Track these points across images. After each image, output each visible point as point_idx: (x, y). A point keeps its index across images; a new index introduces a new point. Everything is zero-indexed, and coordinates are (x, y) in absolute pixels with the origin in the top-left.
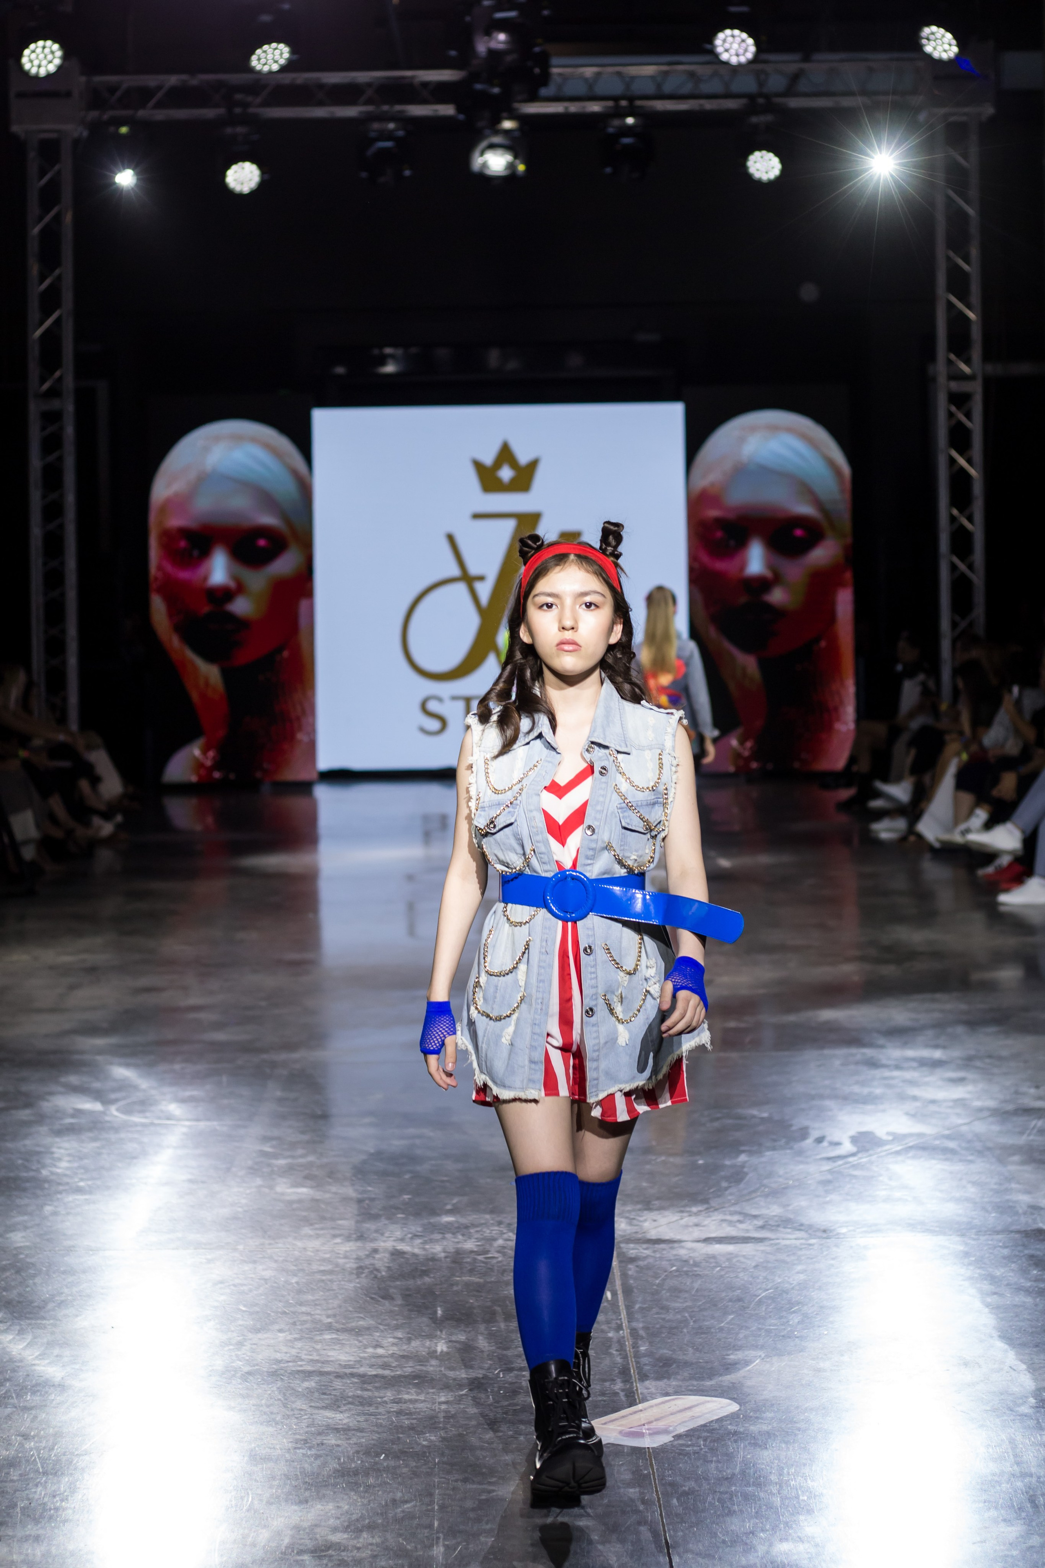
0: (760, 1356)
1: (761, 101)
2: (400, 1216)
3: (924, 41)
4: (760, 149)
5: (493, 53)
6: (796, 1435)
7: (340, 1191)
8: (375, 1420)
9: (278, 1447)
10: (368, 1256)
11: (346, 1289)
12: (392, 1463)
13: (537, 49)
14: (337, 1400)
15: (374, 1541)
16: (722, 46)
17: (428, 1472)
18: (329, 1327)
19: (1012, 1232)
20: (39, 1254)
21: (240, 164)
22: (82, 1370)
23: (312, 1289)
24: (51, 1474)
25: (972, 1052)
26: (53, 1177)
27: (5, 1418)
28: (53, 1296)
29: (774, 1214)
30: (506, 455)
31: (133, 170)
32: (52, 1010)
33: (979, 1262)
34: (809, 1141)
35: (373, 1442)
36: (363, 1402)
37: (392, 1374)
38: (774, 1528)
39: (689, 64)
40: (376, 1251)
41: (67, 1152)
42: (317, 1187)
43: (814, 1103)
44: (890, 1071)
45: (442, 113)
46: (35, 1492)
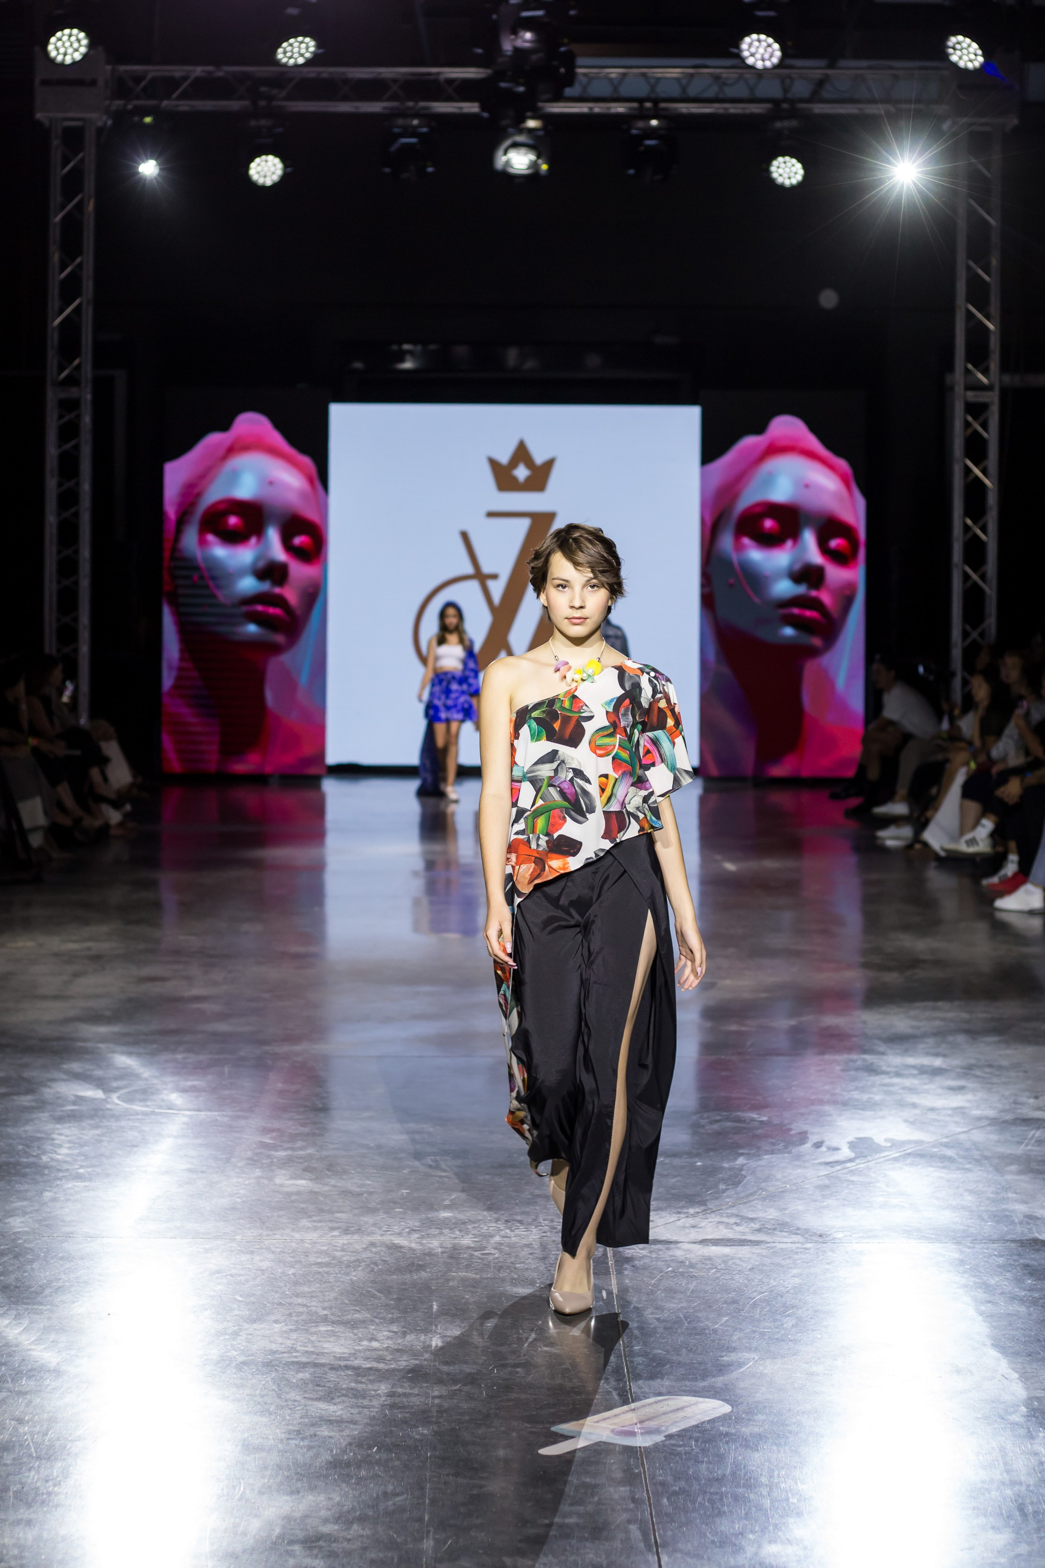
0: (754, 1359)
1: (785, 106)
2: (397, 1210)
3: (951, 51)
4: (783, 155)
5: (518, 52)
6: (787, 1438)
7: (338, 1184)
8: (368, 1413)
9: (271, 1437)
10: (365, 1249)
11: (342, 1282)
12: (384, 1456)
13: (563, 49)
14: (331, 1392)
15: (365, 1533)
17: (419, 1466)
18: (325, 1320)
19: (1008, 1241)
20: (37, 1239)
21: (264, 157)
22: (77, 1356)
23: (309, 1281)
24: (45, 1459)
25: (973, 1061)
26: (52, 1164)
28: (50, 1282)
29: (771, 1217)
30: (522, 454)
31: (156, 160)
32: (56, 998)
33: (974, 1270)
34: (808, 1146)
35: (365, 1435)
36: (357, 1395)
37: (387, 1367)
38: (764, 1530)
39: (715, 67)
40: (373, 1244)
41: (68, 1138)
42: (316, 1179)
43: (814, 1108)
44: (891, 1078)
45: (466, 110)
46: (28, 1477)
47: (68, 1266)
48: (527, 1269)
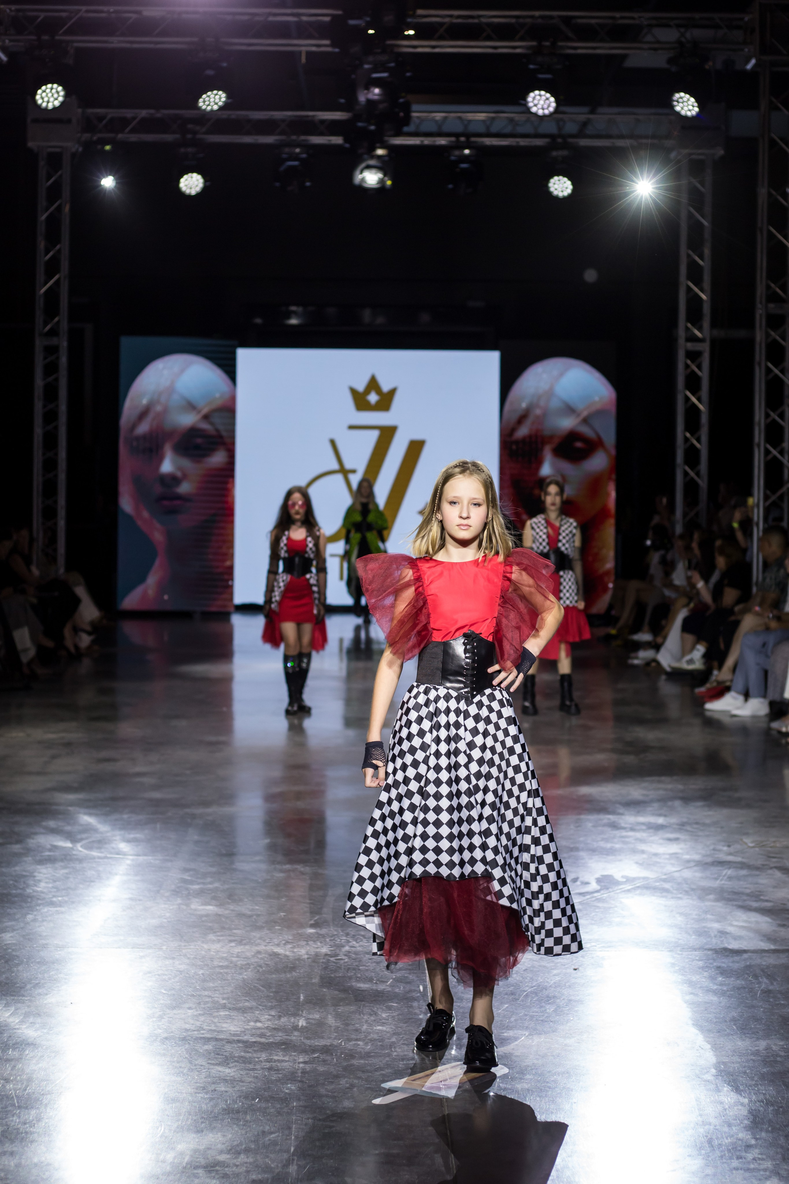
0: (525, 1034)
1: (560, 140)
2: (277, 928)
3: (675, 103)
4: (558, 175)
5: (370, 102)
6: (547, 1091)
7: (236, 909)
8: (253, 1074)
9: (184, 1091)
10: (253, 956)
11: (237, 979)
12: (263, 1105)
13: (401, 100)
14: (227, 1059)
15: (248, 1161)
16: (532, 102)
17: (288, 1112)
18: (224, 1007)
19: (706, 949)
20: (22, 949)
21: (190, 174)
22: (49, 1033)
23: (213, 979)
24: (24, 1108)
25: (685, 820)
26: (34, 894)
28: (31, 979)
30: (373, 384)
31: (116, 176)
32: (38, 773)
33: (682, 971)
35: (251, 1090)
36: (245, 1061)
37: (267, 1041)
39: (509, 113)
40: (259, 952)
41: (45, 876)
42: (221, 905)
43: (572, 853)
44: (627, 832)
45: (333, 142)
46: (12, 1120)
47: (43, 968)
48: (367, 970)
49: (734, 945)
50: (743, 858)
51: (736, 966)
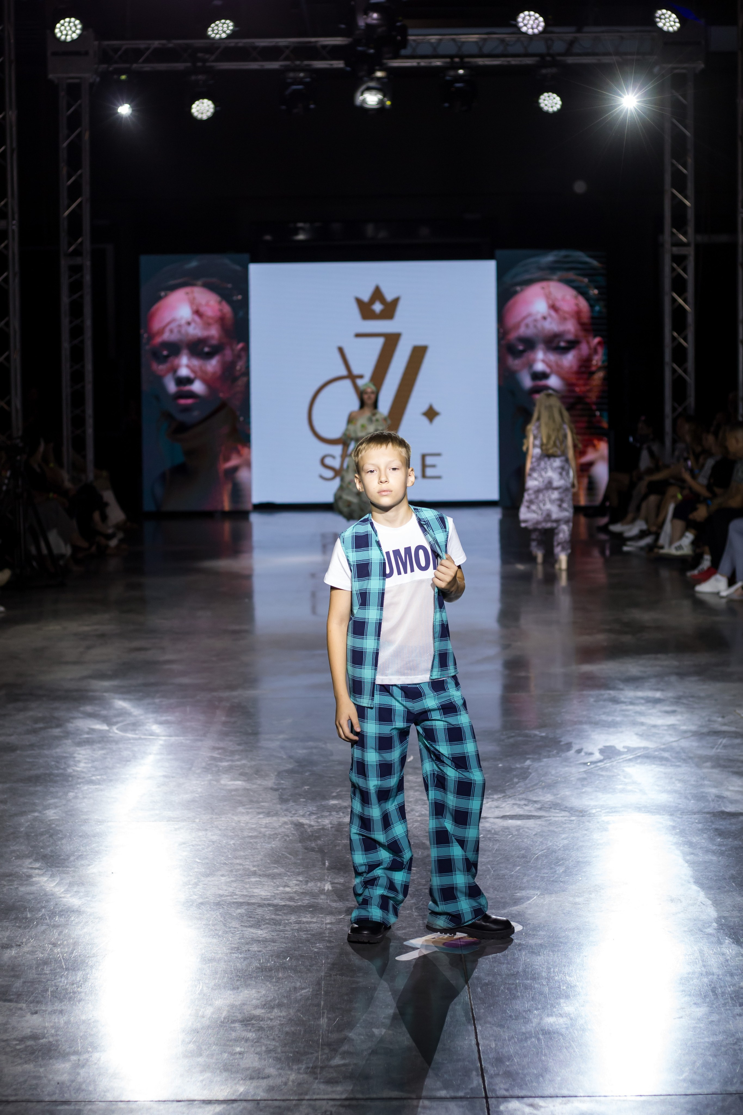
0: (537, 894)
1: (548, 58)
2: (301, 800)
3: (658, 20)
4: (548, 92)
5: (369, 27)
7: (263, 783)
8: (283, 935)
9: (220, 952)
10: (280, 826)
11: (266, 848)
12: (294, 963)
13: (399, 24)
14: (259, 922)
15: (282, 1015)
17: (317, 969)
18: (254, 873)
19: (705, 813)
20: (64, 824)
21: (201, 100)
22: (92, 901)
23: (244, 848)
24: (71, 969)
25: (681, 694)
26: (75, 774)
27: (42, 933)
28: (74, 852)
29: (548, 800)
30: (377, 294)
31: (131, 104)
32: (75, 663)
33: (682, 833)
34: (572, 752)
35: (281, 949)
36: (277, 923)
37: (295, 904)
38: (544, 1008)
39: (500, 34)
40: (286, 823)
41: (84, 757)
42: (248, 781)
43: (576, 726)
44: (627, 705)
45: (335, 66)
46: (61, 981)
47: (85, 842)
49: (730, 808)
50: (737, 728)
51: (734, 828)
